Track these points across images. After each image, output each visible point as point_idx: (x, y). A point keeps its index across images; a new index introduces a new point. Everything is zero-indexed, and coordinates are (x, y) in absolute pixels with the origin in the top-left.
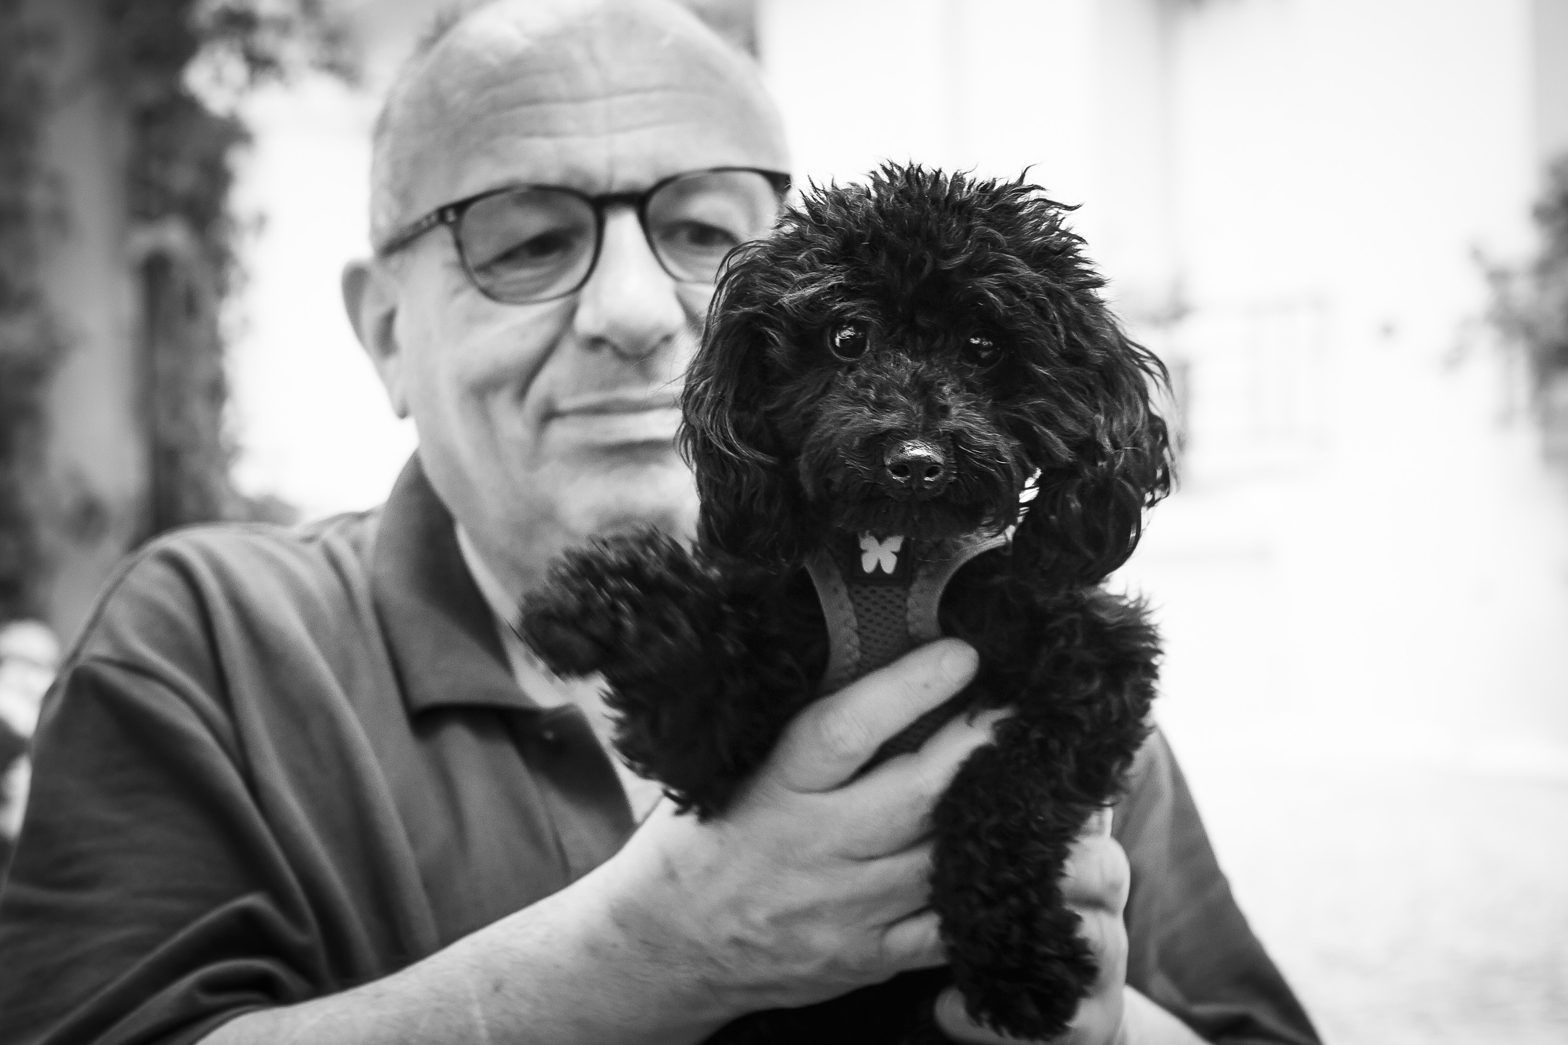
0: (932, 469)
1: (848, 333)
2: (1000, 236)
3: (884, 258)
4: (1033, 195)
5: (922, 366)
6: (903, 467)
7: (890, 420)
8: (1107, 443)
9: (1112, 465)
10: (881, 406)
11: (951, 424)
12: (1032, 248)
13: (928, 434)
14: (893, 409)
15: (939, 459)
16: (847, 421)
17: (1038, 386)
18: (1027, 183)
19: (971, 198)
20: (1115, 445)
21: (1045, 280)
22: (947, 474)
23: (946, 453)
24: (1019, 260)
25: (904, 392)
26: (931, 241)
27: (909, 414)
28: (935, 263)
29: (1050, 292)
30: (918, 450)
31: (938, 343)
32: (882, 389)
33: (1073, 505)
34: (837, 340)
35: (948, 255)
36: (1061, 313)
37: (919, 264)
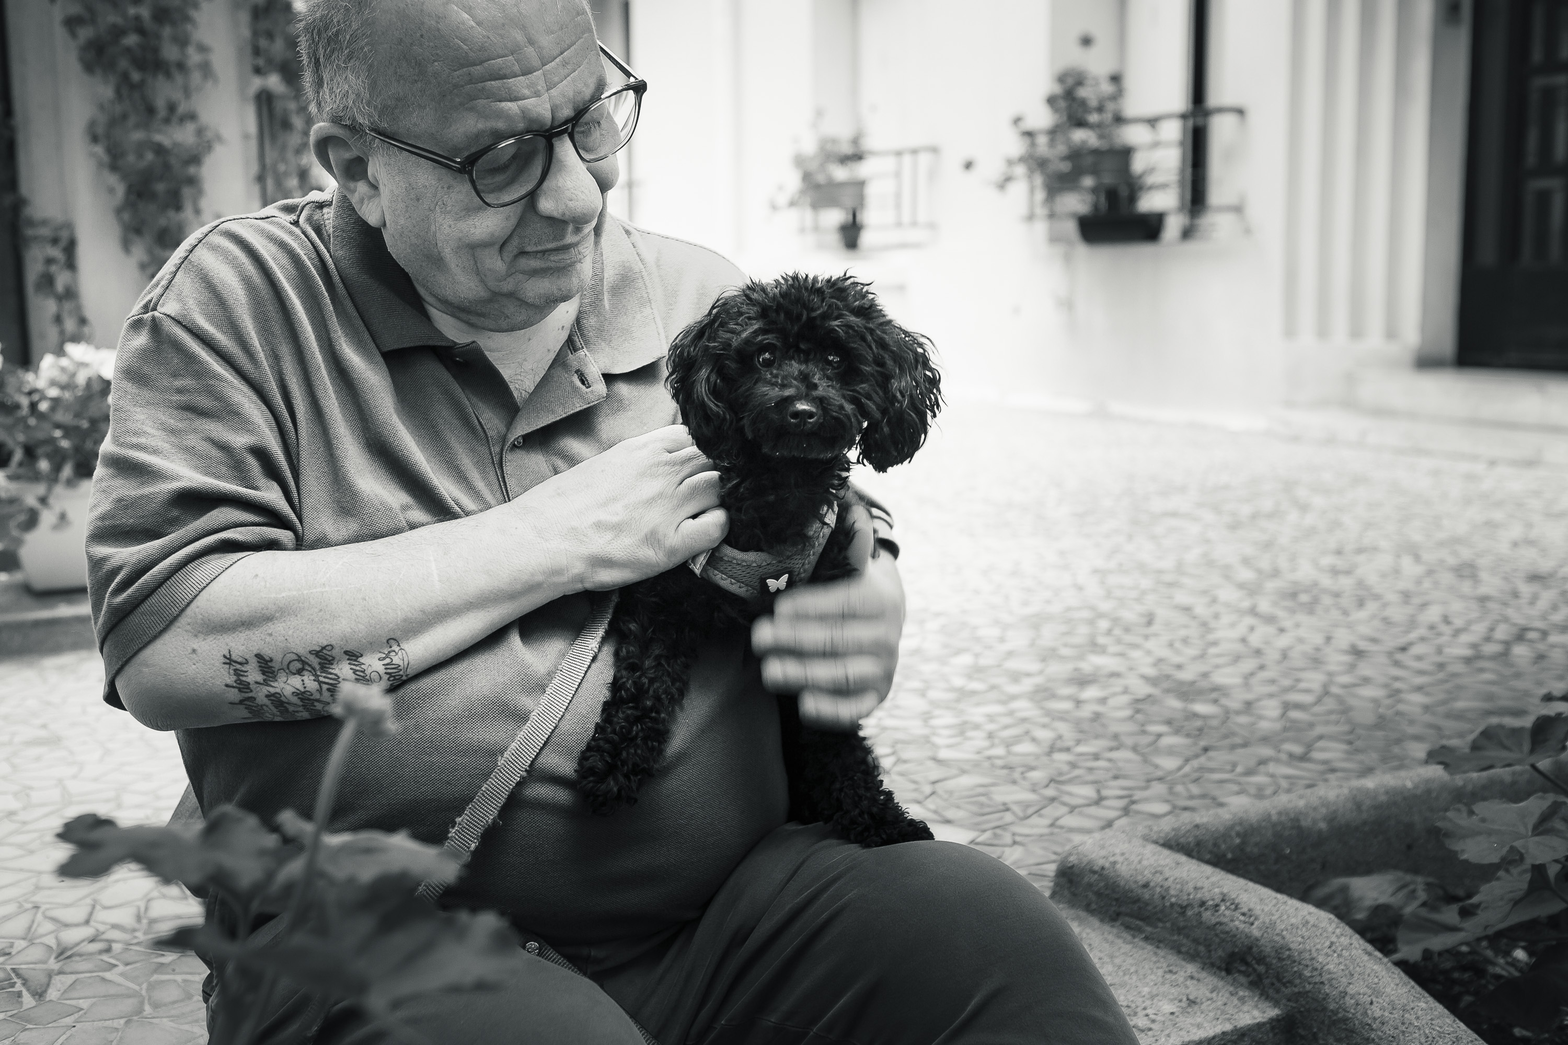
0: (811, 415)
1: (767, 355)
2: (839, 303)
3: (782, 316)
4: (852, 280)
5: (803, 367)
6: (797, 414)
7: (788, 392)
8: (898, 395)
9: (902, 406)
10: (783, 386)
11: (820, 392)
12: (855, 307)
13: (806, 397)
14: (791, 386)
15: (814, 410)
16: (767, 394)
17: (863, 378)
18: (848, 275)
19: (823, 286)
20: (903, 396)
21: (864, 322)
22: (818, 419)
23: (817, 408)
24: (847, 313)
25: (795, 379)
26: (804, 306)
27: (798, 388)
28: (808, 314)
29: (866, 328)
30: (802, 406)
31: (811, 357)
32: (784, 378)
33: (885, 429)
34: (761, 360)
35: (813, 310)
36: (873, 338)
37: (799, 316)
